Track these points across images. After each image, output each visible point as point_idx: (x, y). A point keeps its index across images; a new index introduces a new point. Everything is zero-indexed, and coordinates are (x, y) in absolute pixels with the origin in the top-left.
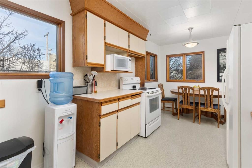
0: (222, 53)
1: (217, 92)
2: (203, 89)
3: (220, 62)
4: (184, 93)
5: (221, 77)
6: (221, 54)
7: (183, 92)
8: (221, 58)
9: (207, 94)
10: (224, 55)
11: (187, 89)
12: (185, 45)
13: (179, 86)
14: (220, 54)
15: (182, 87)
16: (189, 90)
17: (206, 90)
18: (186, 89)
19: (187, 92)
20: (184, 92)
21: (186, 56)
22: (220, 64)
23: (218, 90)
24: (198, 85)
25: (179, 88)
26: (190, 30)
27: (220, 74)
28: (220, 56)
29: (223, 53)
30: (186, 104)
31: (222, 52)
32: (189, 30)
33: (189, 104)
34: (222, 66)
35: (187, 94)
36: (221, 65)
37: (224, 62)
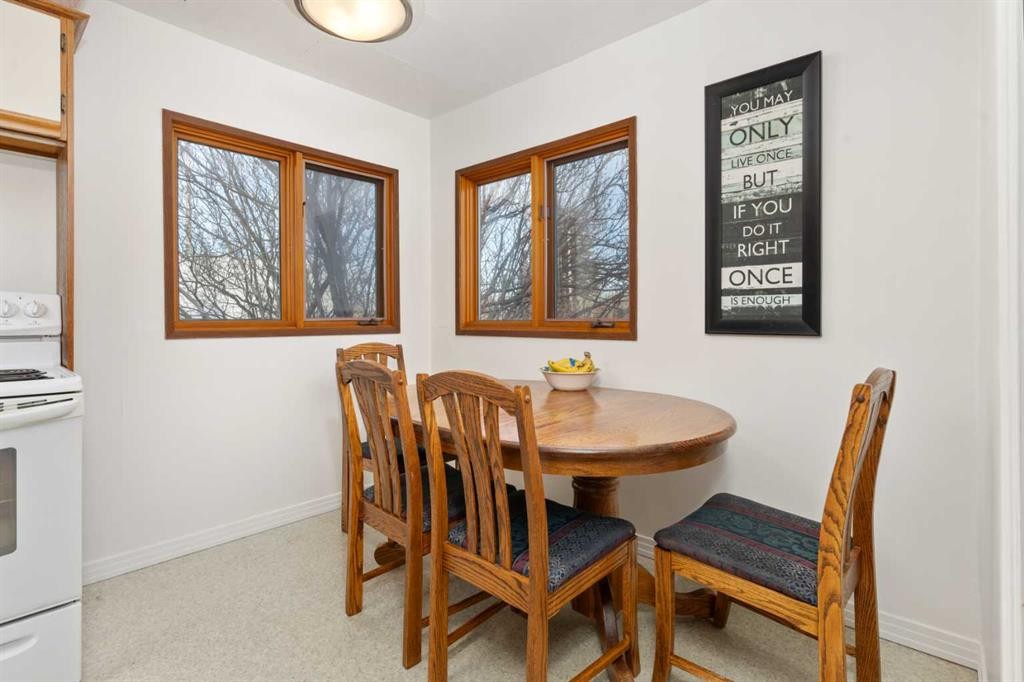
0: (738, 113)
3: (724, 181)
5: (729, 292)
6: (731, 120)
8: (729, 153)
10: (751, 128)
14: (726, 125)
17: (456, 397)
21: (549, 163)
22: (726, 196)
24: (588, 355)
27: (726, 272)
28: (725, 140)
29: (744, 108)
31: (738, 102)
34: (738, 212)
36: (731, 205)
37: (748, 181)
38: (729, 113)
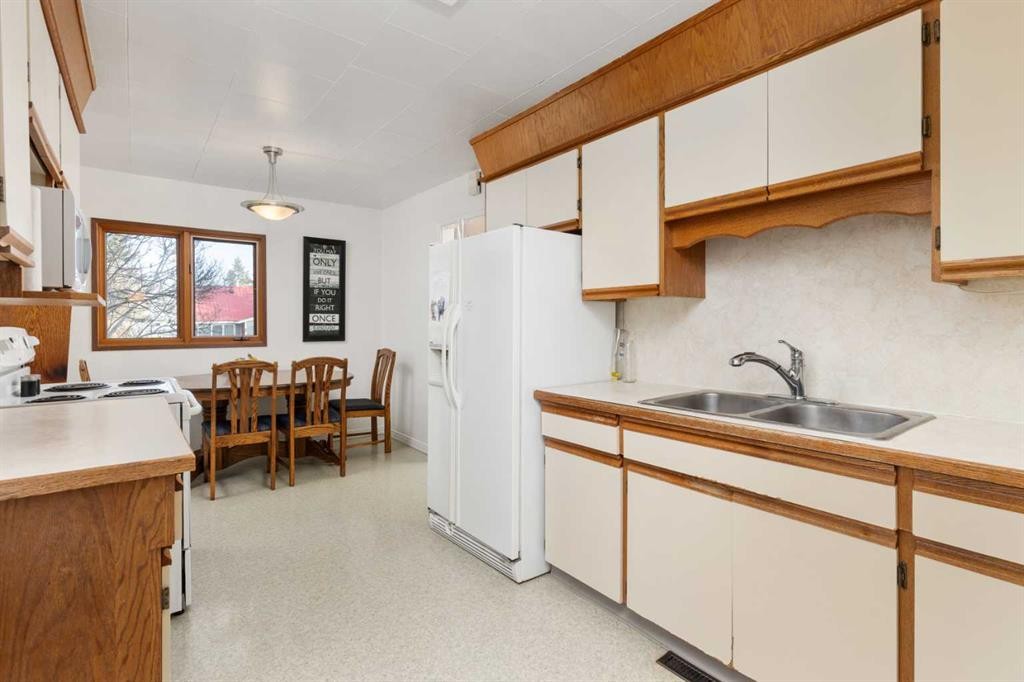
0: (316, 252)
1: (342, 370)
2: (304, 366)
3: (310, 277)
4: (239, 390)
5: (312, 324)
7: (234, 385)
8: (313, 267)
9: (314, 380)
10: (321, 260)
11: (250, 370)
12: (253, 208)
13: (218, 364)
14: (312, 255)
15: (230, 368)
16: (260, 372)
17: (313, 367)
18: (247, 372)
19: (249, 384)
20: (239, 386)
22: (311, 284)
23: (343, 364)
25: (217, 370)
26: (270, 156)
27: (311, 316)
28: (311, 261)
29: (319, 251)
30: (241, 430)
31: (317, 247)
32: (266, 155)
33: (254, 425)
34: (316, 292)
35: (252, 389)
36: (313, 289)
37: (320, 280)
38: (312, 251)
